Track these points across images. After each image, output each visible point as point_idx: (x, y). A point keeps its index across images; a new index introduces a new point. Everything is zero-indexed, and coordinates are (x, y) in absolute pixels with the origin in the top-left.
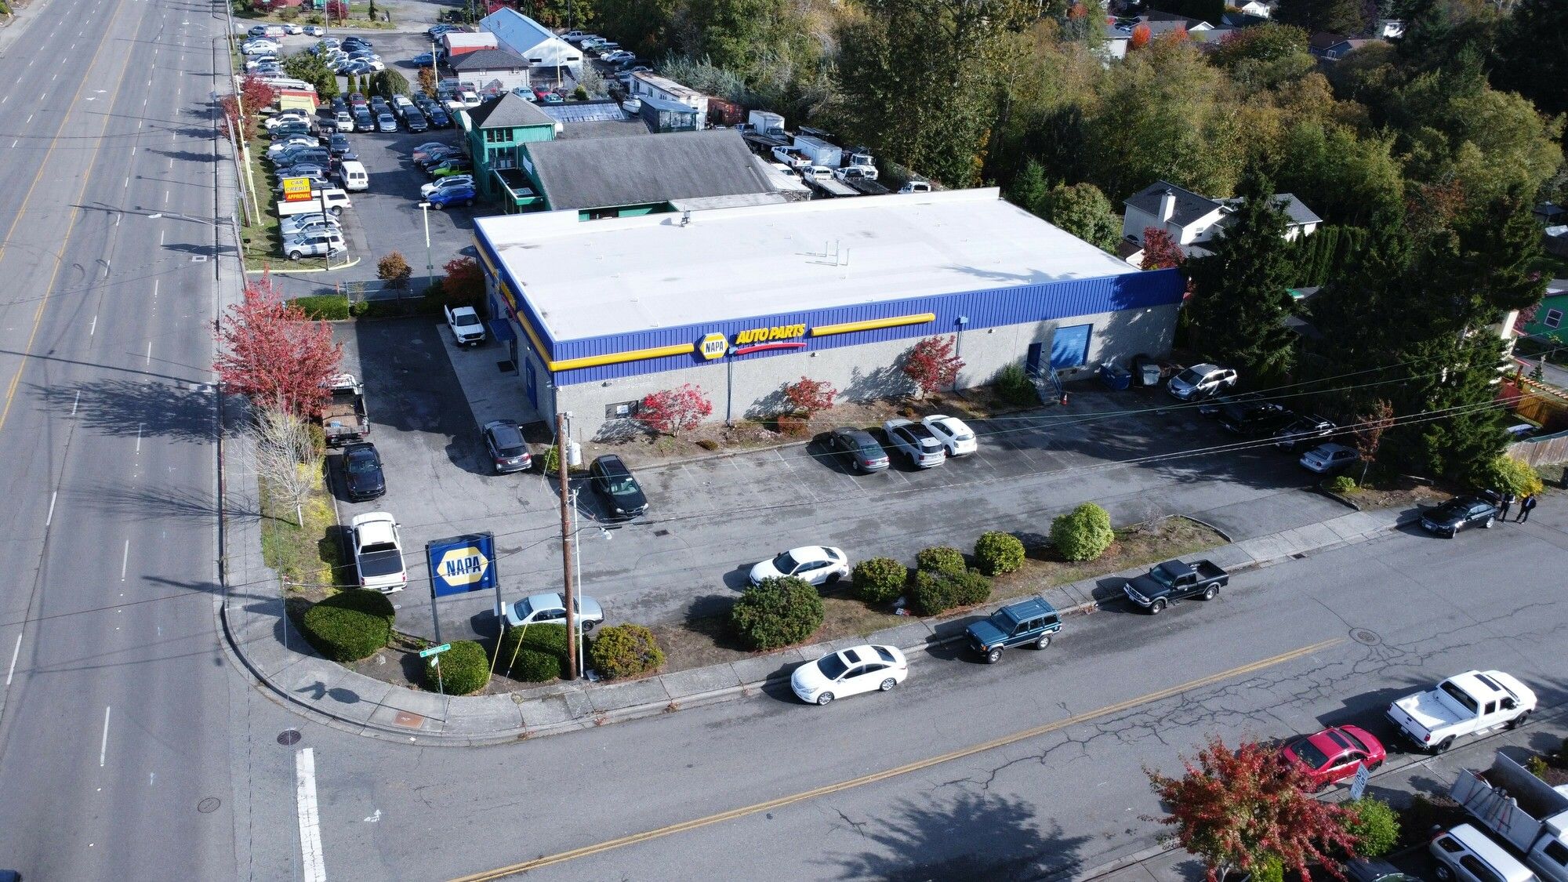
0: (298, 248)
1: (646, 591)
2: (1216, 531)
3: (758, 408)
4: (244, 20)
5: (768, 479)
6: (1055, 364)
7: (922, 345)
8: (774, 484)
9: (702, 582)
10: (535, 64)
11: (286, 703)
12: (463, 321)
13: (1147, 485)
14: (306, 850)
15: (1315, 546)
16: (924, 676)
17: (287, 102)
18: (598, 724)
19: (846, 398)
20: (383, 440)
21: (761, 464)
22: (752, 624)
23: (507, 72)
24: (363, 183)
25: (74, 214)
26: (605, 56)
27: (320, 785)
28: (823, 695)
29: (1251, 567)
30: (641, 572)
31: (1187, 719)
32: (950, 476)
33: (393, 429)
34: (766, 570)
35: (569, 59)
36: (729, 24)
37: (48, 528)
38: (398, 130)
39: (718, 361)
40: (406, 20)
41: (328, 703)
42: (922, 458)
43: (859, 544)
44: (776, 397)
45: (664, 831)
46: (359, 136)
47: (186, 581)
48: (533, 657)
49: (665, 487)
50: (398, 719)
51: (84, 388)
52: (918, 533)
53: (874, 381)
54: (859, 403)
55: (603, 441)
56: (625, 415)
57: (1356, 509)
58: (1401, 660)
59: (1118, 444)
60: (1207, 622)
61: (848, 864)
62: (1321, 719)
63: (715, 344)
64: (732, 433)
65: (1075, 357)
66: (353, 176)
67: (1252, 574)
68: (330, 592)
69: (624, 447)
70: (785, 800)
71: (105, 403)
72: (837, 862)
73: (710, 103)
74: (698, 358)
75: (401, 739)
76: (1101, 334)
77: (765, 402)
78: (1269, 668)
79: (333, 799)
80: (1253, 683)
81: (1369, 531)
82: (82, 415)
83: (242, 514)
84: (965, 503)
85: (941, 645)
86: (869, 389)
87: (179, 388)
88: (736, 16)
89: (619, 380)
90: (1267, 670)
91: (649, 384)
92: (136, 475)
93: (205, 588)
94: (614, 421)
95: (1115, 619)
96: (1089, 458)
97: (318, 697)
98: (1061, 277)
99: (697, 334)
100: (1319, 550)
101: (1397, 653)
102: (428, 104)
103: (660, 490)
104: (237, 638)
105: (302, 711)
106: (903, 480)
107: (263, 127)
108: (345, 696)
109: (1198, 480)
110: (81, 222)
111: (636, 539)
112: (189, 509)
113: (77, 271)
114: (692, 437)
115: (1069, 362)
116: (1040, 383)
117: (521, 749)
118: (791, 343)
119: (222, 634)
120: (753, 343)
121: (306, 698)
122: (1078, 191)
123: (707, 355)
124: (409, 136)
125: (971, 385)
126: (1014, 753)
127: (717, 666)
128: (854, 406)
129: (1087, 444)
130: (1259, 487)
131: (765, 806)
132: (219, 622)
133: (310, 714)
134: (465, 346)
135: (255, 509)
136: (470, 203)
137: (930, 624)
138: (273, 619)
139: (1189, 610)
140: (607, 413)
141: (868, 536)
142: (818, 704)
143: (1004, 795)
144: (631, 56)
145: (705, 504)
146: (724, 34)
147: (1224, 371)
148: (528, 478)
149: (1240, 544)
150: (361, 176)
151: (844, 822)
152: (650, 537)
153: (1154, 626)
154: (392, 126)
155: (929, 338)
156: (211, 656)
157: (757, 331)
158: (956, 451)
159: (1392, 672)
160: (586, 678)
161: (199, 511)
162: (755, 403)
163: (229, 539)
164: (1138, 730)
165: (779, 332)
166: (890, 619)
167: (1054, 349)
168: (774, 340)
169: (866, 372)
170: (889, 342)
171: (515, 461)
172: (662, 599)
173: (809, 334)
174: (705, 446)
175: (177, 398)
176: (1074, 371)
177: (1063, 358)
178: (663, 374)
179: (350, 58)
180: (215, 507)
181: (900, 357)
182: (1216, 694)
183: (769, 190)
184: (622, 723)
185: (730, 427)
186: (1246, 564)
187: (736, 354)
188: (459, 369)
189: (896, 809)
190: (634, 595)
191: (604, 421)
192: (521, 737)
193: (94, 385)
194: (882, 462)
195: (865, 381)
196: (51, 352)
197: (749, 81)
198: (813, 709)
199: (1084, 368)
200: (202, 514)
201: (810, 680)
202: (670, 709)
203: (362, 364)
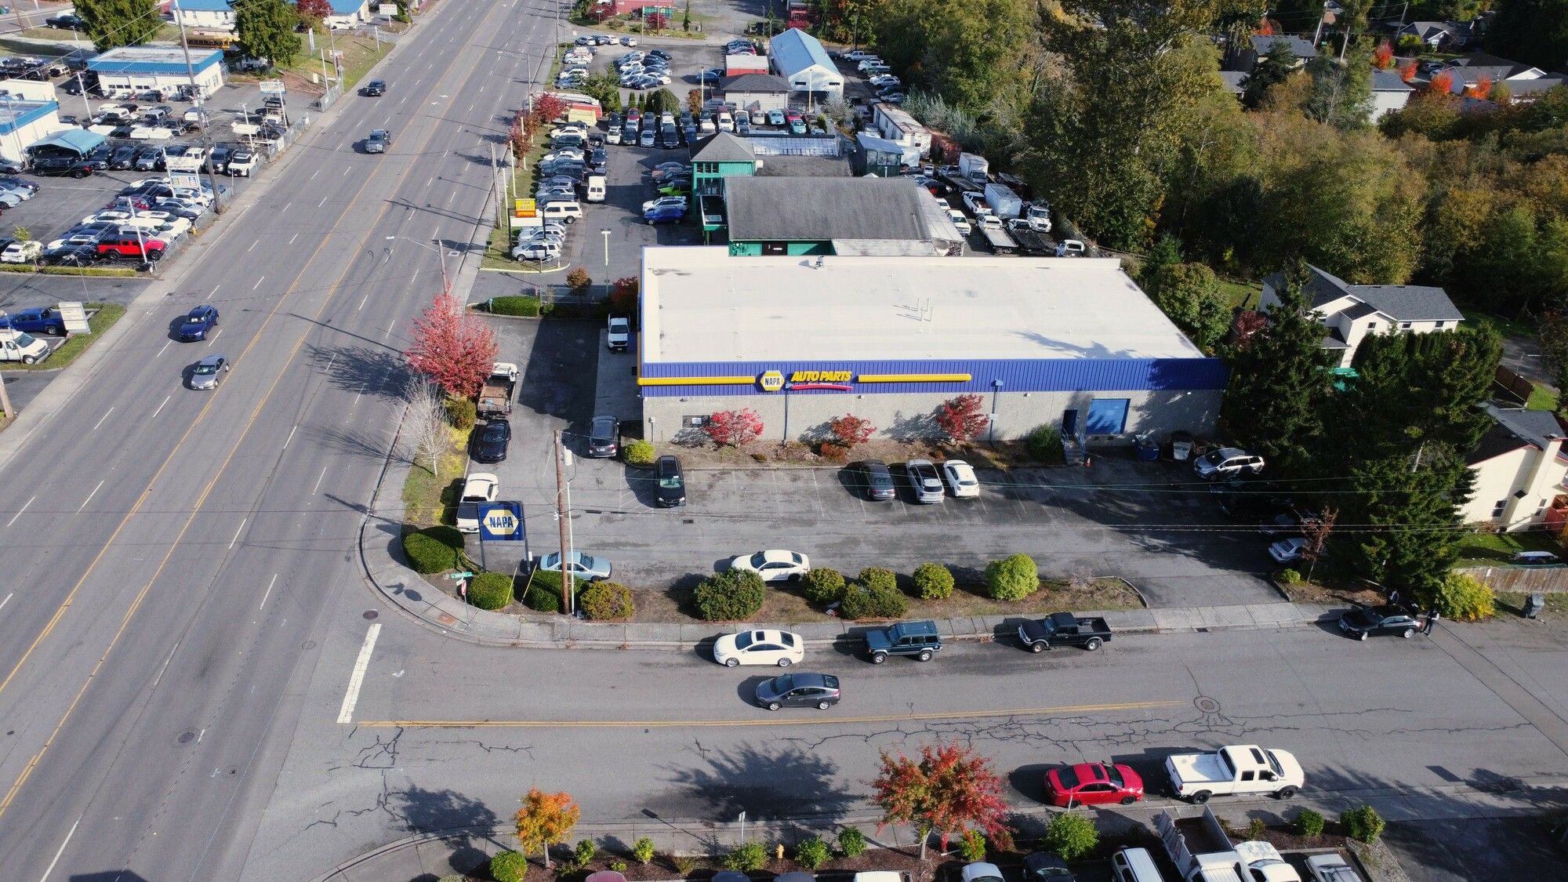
0: (523, 252)
1: (653, 562)
2: (1139, 596)
3: (811, 434)
4: (580, 27)
5: (794, 493)
6: (1090, 430)
7: (960, 400)
8: (797, 497)
9: (697, 563)
10: (799, 87)
11: (378, 593)
12: (617, 330)
13: (1112, 548)
14: (352, 683)
15: (1225, 623)
16: (819, 663)
17: (574, 115)
18: (568, 647)
19: (889, 435)
20: (520, 420)
21: (795, 480)
22: (705, 599)
23: (768, 95)
24: (601, 196)
25: (385, 206)
26: (874, 79)
27: (376, 647)
28: (731, 659)
29: (1151, 631)
30: (657, 548)
31: (1003, 734)
32: (944, 513)
33: (532, 411)
34: (743, 563)
35: (831, 84)
36: (967, 66)
37: (283, 451)
38: (655, 145)
39: (776, 393)
40: (716, 30)
41: (402, 598)
42: (922, 494)
43: (835, 555)
44: (826, 427)
45: (573, 724)
46: (622, 148)
47: (349, 501)
48: (541, 594)
49: (711, 486)
50: (440, 617)
51: (340, 352)
52: (888, 554)
53: (915, 423)
54: (900, 441)
55: (679, 443)
56: (699, 426)
57: (1287, 599)
58: (1224, 729)
59: (1112, 508)
60: (1077, 667)
61: (681, 773)
62: (1114, 758)
63: (774, 380)
64: (785, 451)
65: (1112, 426)
66: (593, 190)
67: (1147, 637)
68: (438, 523)
69: (694, 451)
70: (662, 724)
71: (348, 364)
72: (675, 770)
73: (934, 140)
74: (759, 388)
75: (438, 631)
76: (1138, 409)
77: (817, 430)
78: (1101, 711)
79: (380, 658)
80: (1079, 720)
81: (1286, 621)
82: (331, 372)
83: (402, 460)
84: (943, 538)
85: (847, 643)
86: (911, 430)
87: (399, 359)
88: (975, 60)
89: (694, 398)
90: (1096, 714)
91: (718, 404)
92: (347, 422)
93: (360, 508)
94: (689, 429)
95: (1001, 650)
96: (1078, 517)
97: (397, 593)
98: (1119, 353)
99: (759, 370)
100: (1225, 629)
101: (1226, 722)
102: (686, 123)
103: (706, 488)
104: (365, 545)
105: (385, 600)
106: (902, 509)
107: (548, 136)
108: (414, 596)
109: (1164, 551)
110: (387, 215)
111: (668, 523)
112: (371, 451)
113: (369, 256)
114: (749, 448)
115: (1104, 429)
116: (1069, 445)
117: (511, 652)
118: (840, 386)
119: (358, 541)
120: (806, 382)
121: (390, 592)
122: (1189, 270)
123: (766, 387)
124: (662, 151)
125: (1007, 438)
126: (849, 730)
127: (670, 625)
128: (894, 443)
129: (1085, 504)
130: (1213, 566)
131: (647, 724)
132: (359, 532)
133: (390, 604)
134: (613, 350)
135: (411, 458)
136: (677, 222)
137: (847, 626)
138: (390, 537)
139: (1066, 655)
140: (684, 422)
141: (846, 551)
142: (726, 665)
143: (821, 756)
144: (896, 80)
145: (735, 506)
146: (961, 76)
147: (1248, 457)
148: (611, 463)
149: (1153, 611)
150: (600, 190)
151: (696, 747)
152: (678, 523)
153: (1028, 662)
154: (650, 142)
155: (966, 394)
156: (345, 554)
157: (810, 373)
158: (959, 493)
159: (1208, 736)
160: (575, 615)
161: (377, 453)
162: (809, 429)
163: (386, 477)
164: (957, 734)
165: (828, 375)
166: (819, 616)
167: (1090, 417)
168: (824, 381)
169: (908, 415)
170: (929, 394)
171: (603, 450)
172: (661, 571)
173: (855, 380)
174: (757, 458)
175: (394, 367)
176: (1111, 438)
177: (1099, 425)
178: (731, 397)
179: (645, 72)
180: (388, 453)
181: (939, 407)
182: (1040, 721)
183: (924, 237)
184: (584, 650)
185: (783, 446)
186: (1147, 628)
187: (791, 389)
188: (601, 367)
189: (738, 747)
190: (644, 564)
191: (681, 428)
192: (513, 645)
193: (347, 350)
194: (889, 493)
195: (907, 423)
196: (329, 321)
197: (982, 120)
198: (722, 668)
199: (1121, 436)
200: (377, 456)
201: (726, 648)
202: (622, 648)
203: (532, 355)
